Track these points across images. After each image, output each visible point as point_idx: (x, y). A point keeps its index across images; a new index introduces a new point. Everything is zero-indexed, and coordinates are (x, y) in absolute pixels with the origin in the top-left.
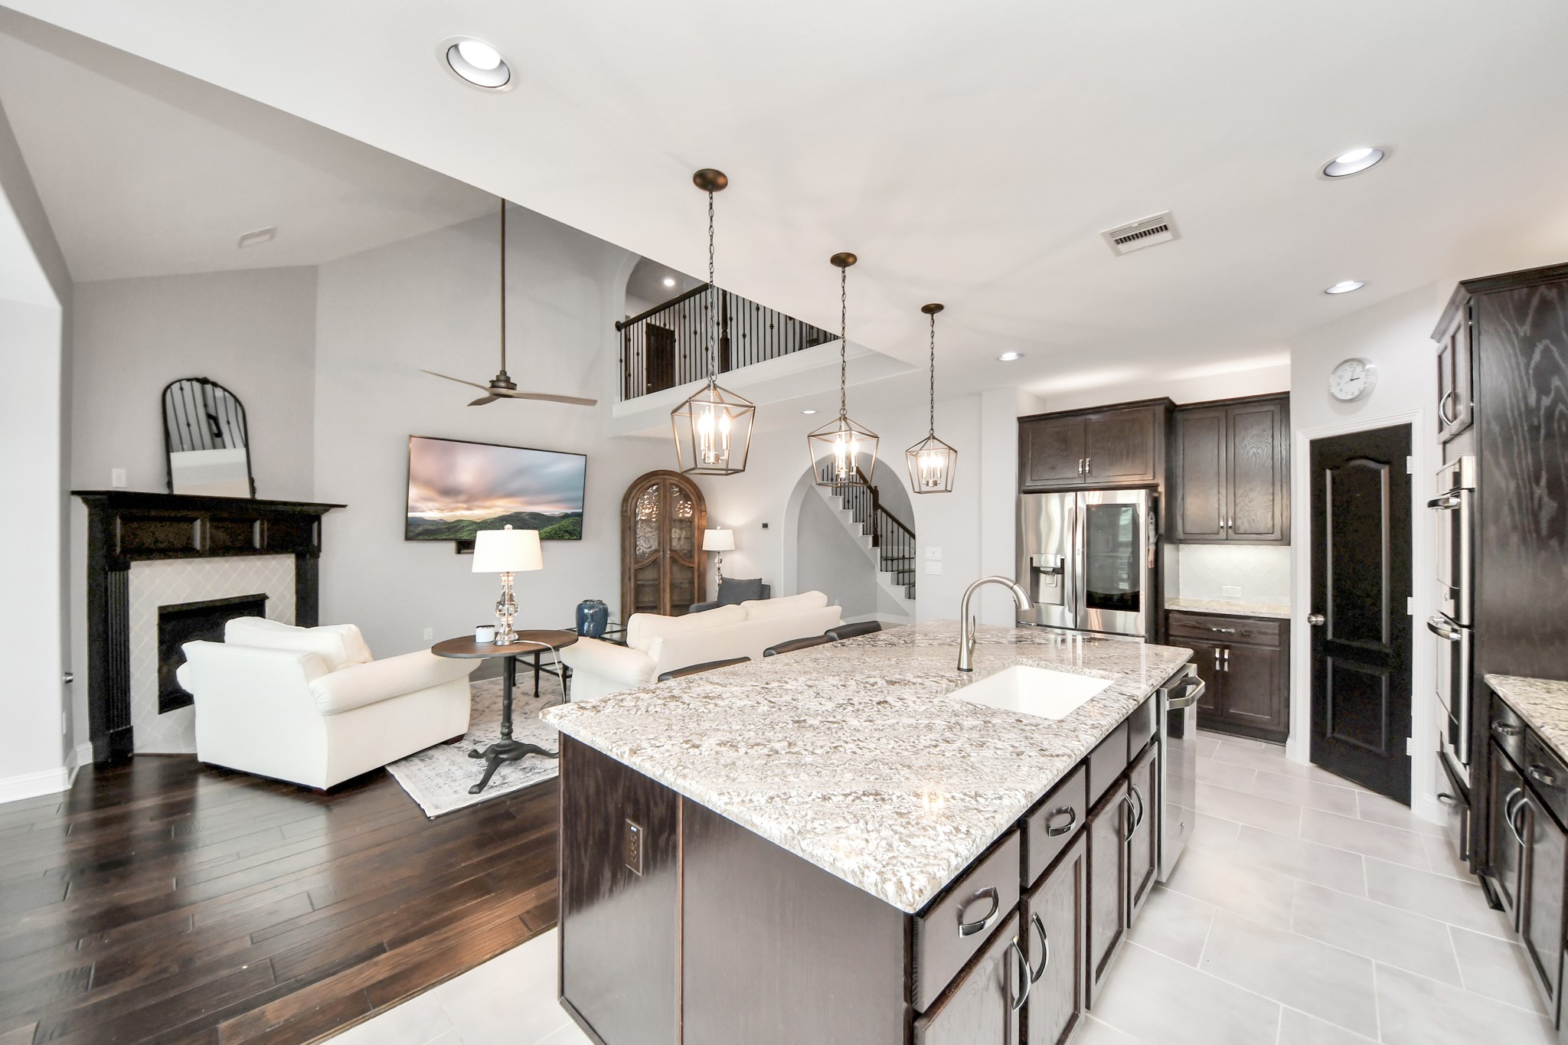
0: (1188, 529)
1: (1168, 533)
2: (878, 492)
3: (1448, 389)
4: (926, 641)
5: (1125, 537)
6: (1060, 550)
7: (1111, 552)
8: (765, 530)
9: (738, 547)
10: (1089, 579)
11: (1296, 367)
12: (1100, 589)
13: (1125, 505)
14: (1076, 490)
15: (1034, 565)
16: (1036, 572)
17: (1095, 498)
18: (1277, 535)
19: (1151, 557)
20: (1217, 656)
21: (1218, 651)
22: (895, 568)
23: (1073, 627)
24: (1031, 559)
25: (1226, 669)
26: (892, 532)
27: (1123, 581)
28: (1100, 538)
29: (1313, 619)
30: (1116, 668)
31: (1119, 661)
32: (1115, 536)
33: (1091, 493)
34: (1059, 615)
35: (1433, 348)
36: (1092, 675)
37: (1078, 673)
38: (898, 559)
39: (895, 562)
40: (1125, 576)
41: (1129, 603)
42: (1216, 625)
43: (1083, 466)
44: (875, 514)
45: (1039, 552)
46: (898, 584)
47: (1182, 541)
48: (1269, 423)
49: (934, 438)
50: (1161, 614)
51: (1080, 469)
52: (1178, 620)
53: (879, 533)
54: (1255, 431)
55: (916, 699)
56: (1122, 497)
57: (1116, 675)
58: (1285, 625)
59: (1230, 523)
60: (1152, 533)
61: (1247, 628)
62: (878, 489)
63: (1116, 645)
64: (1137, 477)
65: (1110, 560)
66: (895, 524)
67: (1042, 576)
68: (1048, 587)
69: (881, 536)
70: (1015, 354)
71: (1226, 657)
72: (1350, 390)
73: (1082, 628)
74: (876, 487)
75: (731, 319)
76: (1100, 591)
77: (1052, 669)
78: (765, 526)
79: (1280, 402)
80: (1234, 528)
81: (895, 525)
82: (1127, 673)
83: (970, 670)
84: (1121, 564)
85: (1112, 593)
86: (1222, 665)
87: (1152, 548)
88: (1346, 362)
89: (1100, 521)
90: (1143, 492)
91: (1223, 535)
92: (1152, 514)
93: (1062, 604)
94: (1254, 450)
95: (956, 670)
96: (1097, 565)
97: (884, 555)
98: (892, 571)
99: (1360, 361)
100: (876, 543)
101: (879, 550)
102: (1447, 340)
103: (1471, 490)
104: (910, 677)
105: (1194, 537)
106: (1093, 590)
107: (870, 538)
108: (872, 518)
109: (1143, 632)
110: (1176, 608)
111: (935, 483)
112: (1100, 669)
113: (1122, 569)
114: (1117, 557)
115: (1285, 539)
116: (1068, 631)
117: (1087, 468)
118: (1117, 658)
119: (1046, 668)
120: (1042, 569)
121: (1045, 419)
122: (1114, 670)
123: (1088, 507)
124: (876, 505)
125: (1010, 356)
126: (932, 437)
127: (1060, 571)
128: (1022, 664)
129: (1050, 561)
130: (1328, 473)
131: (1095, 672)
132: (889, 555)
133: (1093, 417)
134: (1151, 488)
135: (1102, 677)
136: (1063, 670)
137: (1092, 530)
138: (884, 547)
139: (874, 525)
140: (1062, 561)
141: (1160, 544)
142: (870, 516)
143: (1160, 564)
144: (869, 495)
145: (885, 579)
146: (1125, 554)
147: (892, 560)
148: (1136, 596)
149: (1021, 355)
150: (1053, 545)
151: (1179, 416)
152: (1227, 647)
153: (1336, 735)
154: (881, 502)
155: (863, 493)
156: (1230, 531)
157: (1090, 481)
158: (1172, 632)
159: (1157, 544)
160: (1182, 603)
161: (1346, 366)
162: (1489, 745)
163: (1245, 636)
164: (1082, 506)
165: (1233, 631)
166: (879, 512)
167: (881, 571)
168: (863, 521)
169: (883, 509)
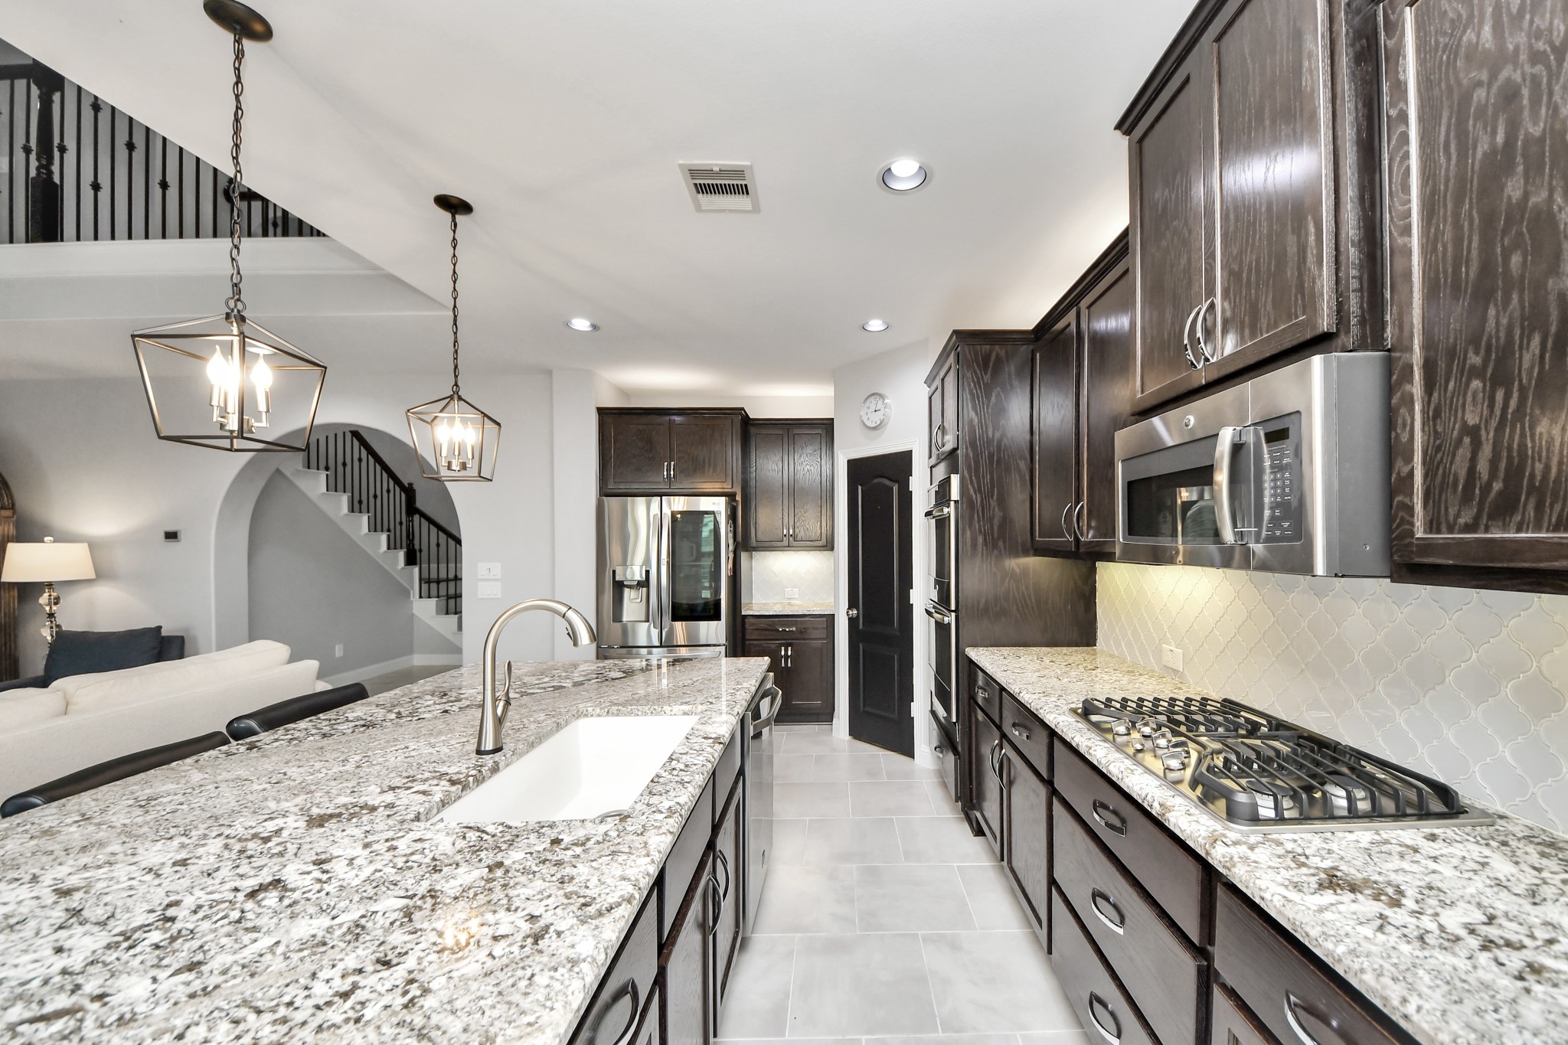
0: (760, 537)
1: (745, 543)
2: (414, 491)
3: (937, 422)
4: (438, 707)
5: (708, 548)
6: (647, 561)
7: (694, 561)
8: (172, 545)
9: (102, 574)
10: (674, 593)
11: (838, 399)
12: (684, 600)
13: (707, 513)
14: (661, 495)
15: (617, 579)
16: (619, 586)
17: (680, 504)
18: (823, 542)
19: (730, 565)
20: (783, 653)
21: (783, 648)
22: (443, 592)
23: (658, 644)
24: (614, 572)
25: (789, 665)
26: (438, 545)
27: (705, 588)
28: (685, 546)
29: (851, 613)
30: (700, 699)
31: (702, 686)
32: (699, 545)
33: (677, 498)
34: (645, 633)
35: (925, 391)
36: (673, 713)
37: (658, 714)
38: (447, 580)
39: (443, 585)
40: (707, 584)
41: (710, 612)
42: (782, 626)
43: (669, 470)
44: (410, 521)
45: (624, 563)
46: (447, 613)
47: (756, 549)
48: (817, 446)
49: (460, 398)
50: (739, 620)
51: (665, 473)
52: (754, 624)
53: (417, 547)
54: (809, 450)
55: (358, 851)
56: (705, 504)
57: (700, 708)
58: (830, 619)
59: (791, 532)
60: (731, 541)
61: (805, 626)
62: (415, 487)
63: (700, 665)
64: (718, 485)
65: (694, 569)
67: (626, 591)
68: (633, 605)
69: (420, 551)
70: (588, 323)
71: (789, 653)
72: (873, 420)
73: (668, 644)
74: (411, 485)
75: (63, 149)
76: (684, 602)
77: (625, 715)
78: (171, 536)
79: (826, 427)
80: (794, 537)
81: (442, 536)
82: (711, 703)
83: (498, 750)
84: (704, 573)
85: (695, 602)
86: (786, 662)
87: (731, 556)
88: (873, 394)
89: (685, 527)
90: (723, 499)
91: (785, 543)
92: (730, 521)
93: (647, 621)
94: (808, 467)
95: (474, 755)
96: (682, 575)
97: (425, 575)
98: (438, 597)
99: (881, 396)
100: (411, 560)
101: (416, 570)
102: (937, 382)
103: (956, 502)
104: (373, 795)
105: (767, 544)
106: (677, 601)
107: (401, 555)
108: (404, 526)
109: (723, 641)
110: (751, 613)
111: (464, 466)
112: (682, 703)
113: (705, 578)
114: (700, 566)
115: (829, 546)
116: (654, 650)
117: (672, 473)
118: (701, 683)
119: (618, 715)
120: (625, 583)
121: (627, 414)
122: (697, 702)
123: (673, 514)
124: (412, 509)
125: (581, 324)
126: (456, 395)
127: (645, 584)
128: (586, 716)
129: (636, 573)
130: (860, 487)
131: (677, 708)
133: (678, 419)
134: (731, 496)
135: (685, 714)
136: (640, 713)
137: (677, 539)
138: (425, 566)
139: (408, 536)
140: (647, 572)
141: (738, 552)
142: (401, 523)
143: (738, 571)
144: (401, 497)
145: (425, 609)
146: (707, 562)
147: (438, 582)
148: (717, 604)
149: (595, 327)
150: (639, 557)
151: (753, 430)
152: (790, 645)
153: (866, 709)
154: (420, 504)
155: (388, 491)
156: (791, 539)
157: (676, 487)
158: (748, 637)
159: (735, 552)
160: (755, 607)
161: (872, 399)
162: (969, 705)
163: (802, 633)
164: (667, 512)
165: (794, 629)
166: (416, 517)
167: (421, 597)
168: (389, 530)
169: (423, 515)
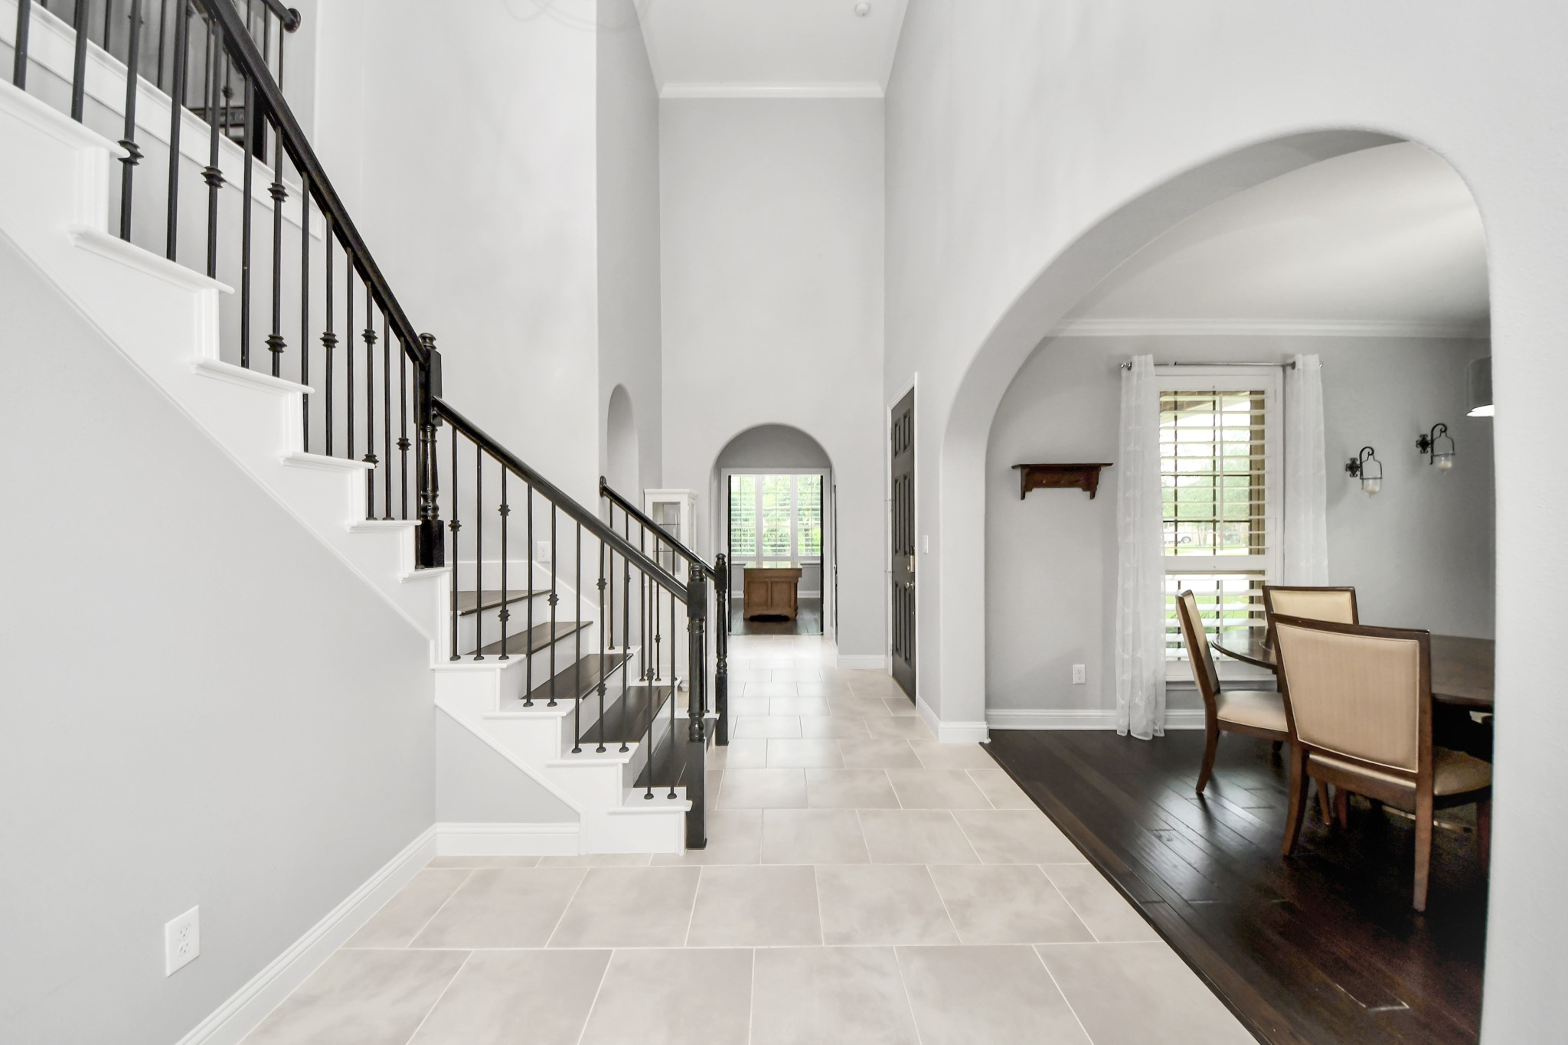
2: (438, 353)
26: (504, 510)
44: (427, 440)
46: (530, 700)
53: (445, 515)
66: (514, 481)
69: (455, 526)
74: (429, 335)
81: (517, 485)
97: (467, 584)
100: (429, 554)
101: (444, 579)
107: (405, 535)
108: (412, 452)
124: (432, 407)
132: (492, 583)
138: (467, 564)
139: (422, 485)
142: (404, 444)
144: (402, 372)
154: (450, 396)
155: (368, 338)
166: (444, 430)
167: (455, 657)
168: (370, 458)
169: (460, 424)
